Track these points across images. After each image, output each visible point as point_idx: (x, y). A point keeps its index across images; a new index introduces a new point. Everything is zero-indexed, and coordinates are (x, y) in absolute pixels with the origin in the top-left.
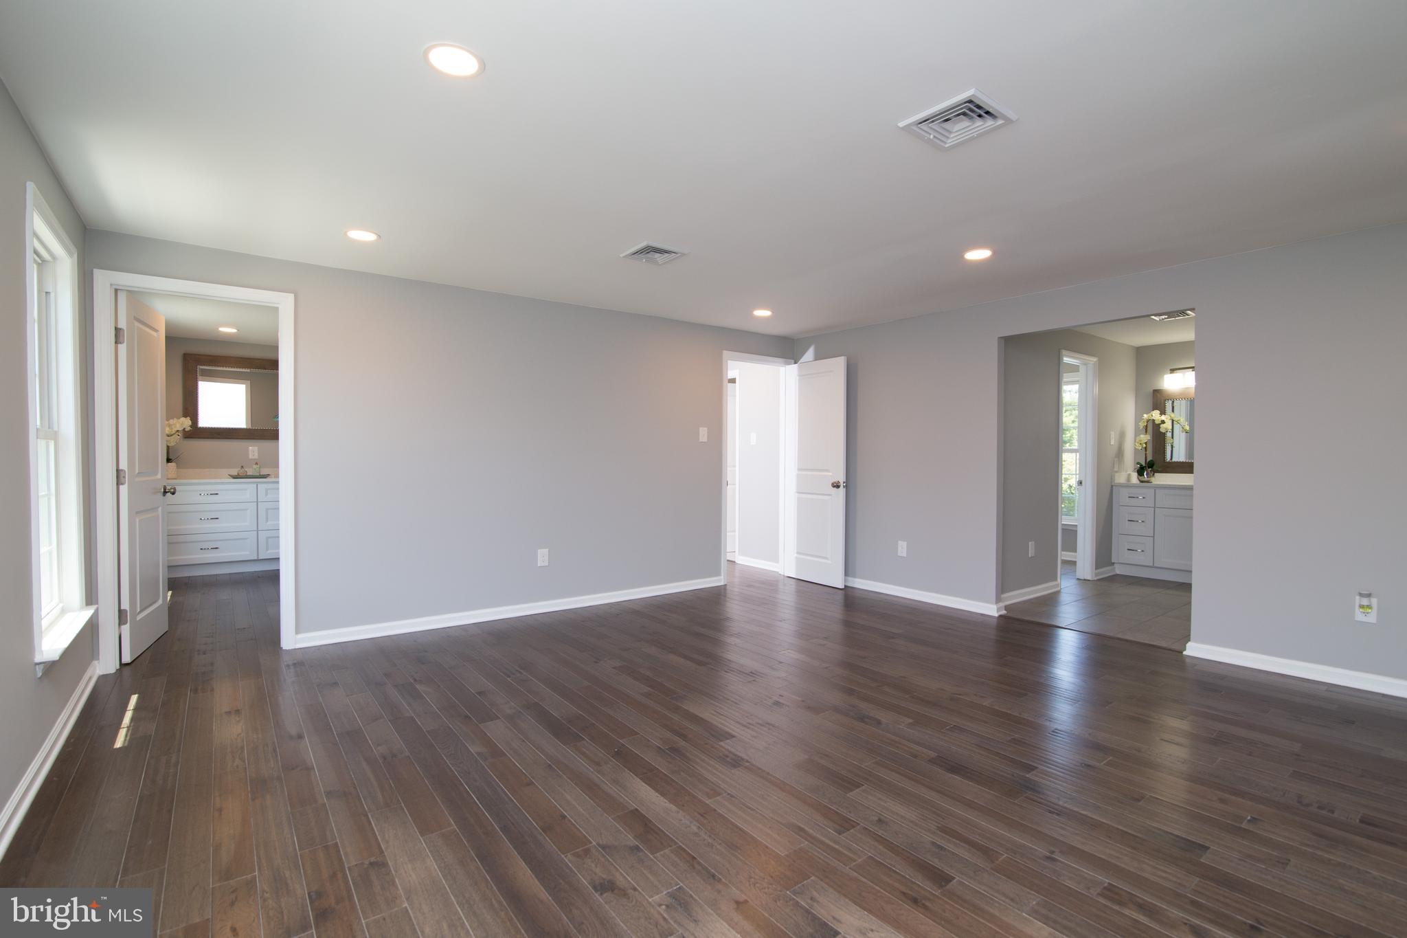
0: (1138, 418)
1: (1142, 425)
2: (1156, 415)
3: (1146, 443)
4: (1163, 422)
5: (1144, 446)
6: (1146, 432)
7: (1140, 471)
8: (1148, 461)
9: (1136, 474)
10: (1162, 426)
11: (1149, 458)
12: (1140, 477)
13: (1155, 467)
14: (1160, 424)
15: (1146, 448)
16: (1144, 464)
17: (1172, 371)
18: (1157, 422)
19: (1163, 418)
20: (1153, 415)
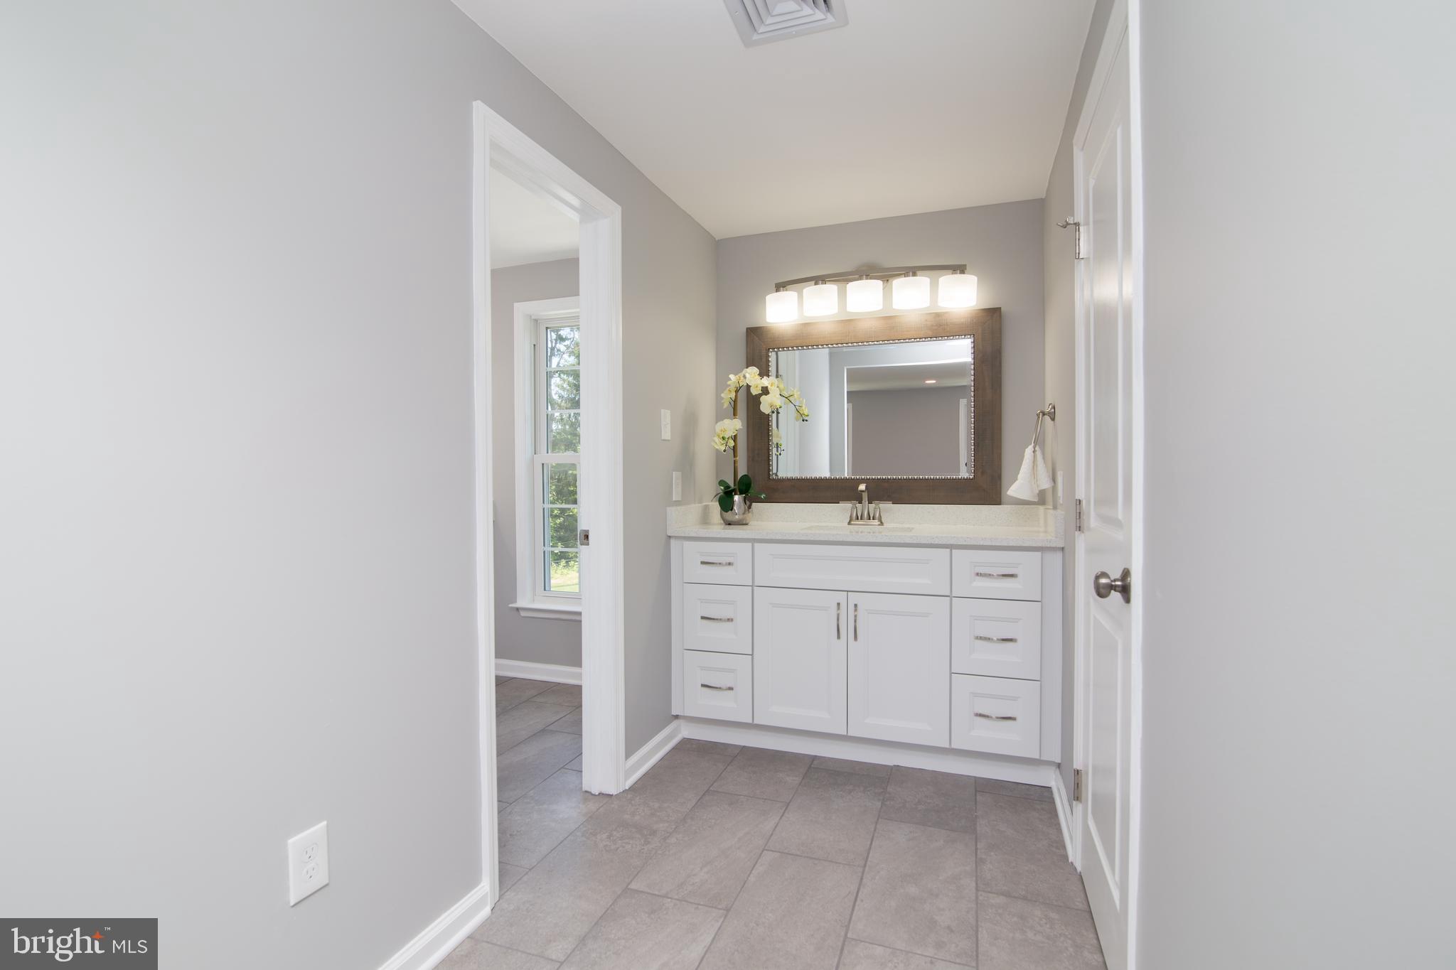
0: (721, 384)
1: (728, 395)
2: (751, 376)
3: (735, 438)
4: (765, 391)
5: (731, 443)
6: (735, 414)
7: (726, 502)
8: (739, 476)
9: (717, 504)
10: (763, 398)
11: (742, 472)
12: (724, 513)
13: (751, 491)
14: (760, 395)
15: (734, 448)
16: (732, 485)
17: (780, 287)
18: (755, 392)
19: (765, 382)
20: (747, 375)
